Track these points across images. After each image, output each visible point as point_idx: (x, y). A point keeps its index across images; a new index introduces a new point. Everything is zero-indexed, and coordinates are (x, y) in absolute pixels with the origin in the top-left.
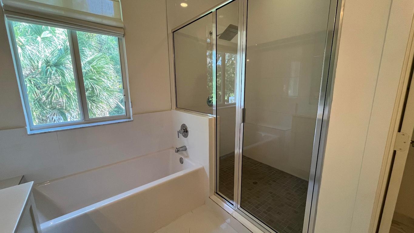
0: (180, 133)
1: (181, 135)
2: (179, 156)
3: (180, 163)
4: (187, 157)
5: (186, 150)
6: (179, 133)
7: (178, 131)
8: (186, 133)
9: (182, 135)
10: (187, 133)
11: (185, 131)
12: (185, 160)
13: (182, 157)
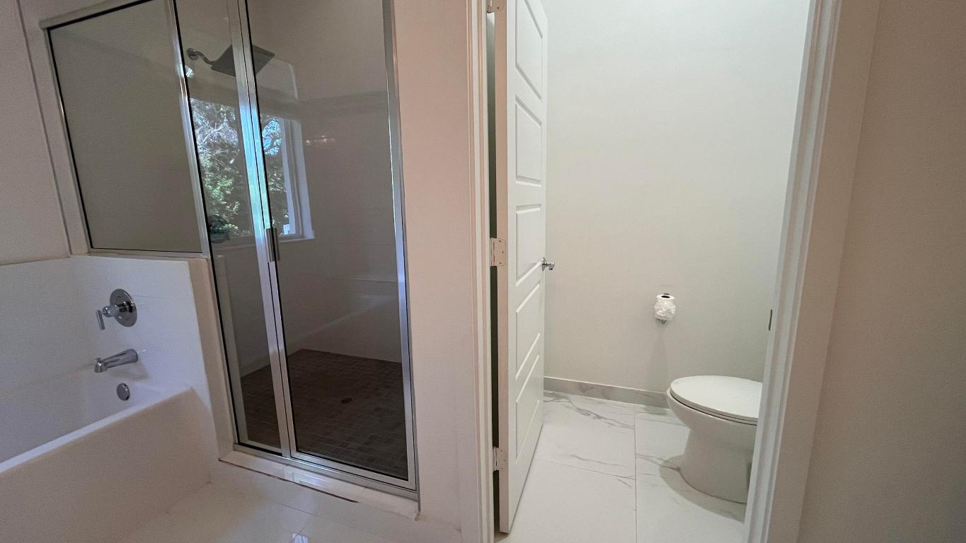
0: (107, 315)
1: (110, 322)
2: (110, 380)
3: (120, 400)
4: (143, 376)
5: (135, 359)
6: (104, 317)
7: (99, 312)
8: (128, 313)
9: (118, 320)
10: (134, 312)
11: (125, 308)
12: (135, 387)
13: (125, 383)
